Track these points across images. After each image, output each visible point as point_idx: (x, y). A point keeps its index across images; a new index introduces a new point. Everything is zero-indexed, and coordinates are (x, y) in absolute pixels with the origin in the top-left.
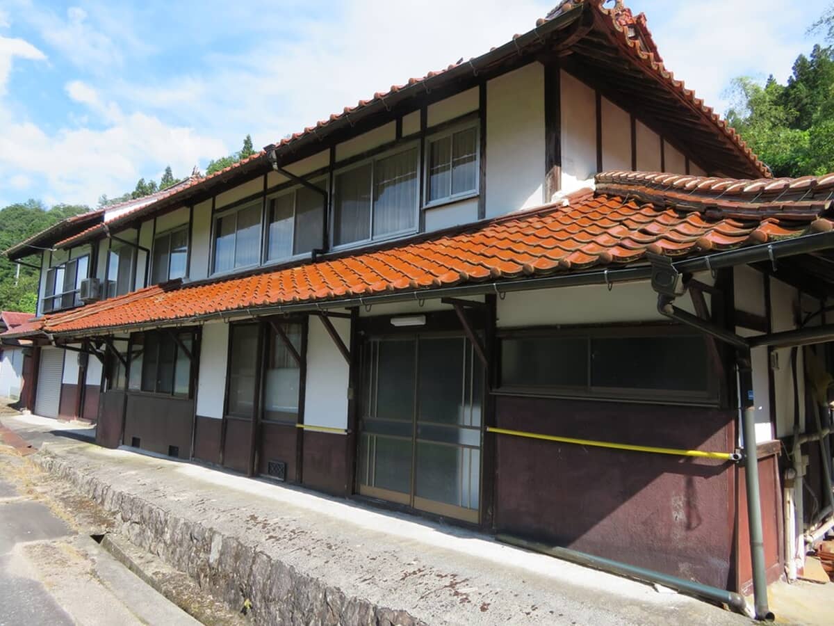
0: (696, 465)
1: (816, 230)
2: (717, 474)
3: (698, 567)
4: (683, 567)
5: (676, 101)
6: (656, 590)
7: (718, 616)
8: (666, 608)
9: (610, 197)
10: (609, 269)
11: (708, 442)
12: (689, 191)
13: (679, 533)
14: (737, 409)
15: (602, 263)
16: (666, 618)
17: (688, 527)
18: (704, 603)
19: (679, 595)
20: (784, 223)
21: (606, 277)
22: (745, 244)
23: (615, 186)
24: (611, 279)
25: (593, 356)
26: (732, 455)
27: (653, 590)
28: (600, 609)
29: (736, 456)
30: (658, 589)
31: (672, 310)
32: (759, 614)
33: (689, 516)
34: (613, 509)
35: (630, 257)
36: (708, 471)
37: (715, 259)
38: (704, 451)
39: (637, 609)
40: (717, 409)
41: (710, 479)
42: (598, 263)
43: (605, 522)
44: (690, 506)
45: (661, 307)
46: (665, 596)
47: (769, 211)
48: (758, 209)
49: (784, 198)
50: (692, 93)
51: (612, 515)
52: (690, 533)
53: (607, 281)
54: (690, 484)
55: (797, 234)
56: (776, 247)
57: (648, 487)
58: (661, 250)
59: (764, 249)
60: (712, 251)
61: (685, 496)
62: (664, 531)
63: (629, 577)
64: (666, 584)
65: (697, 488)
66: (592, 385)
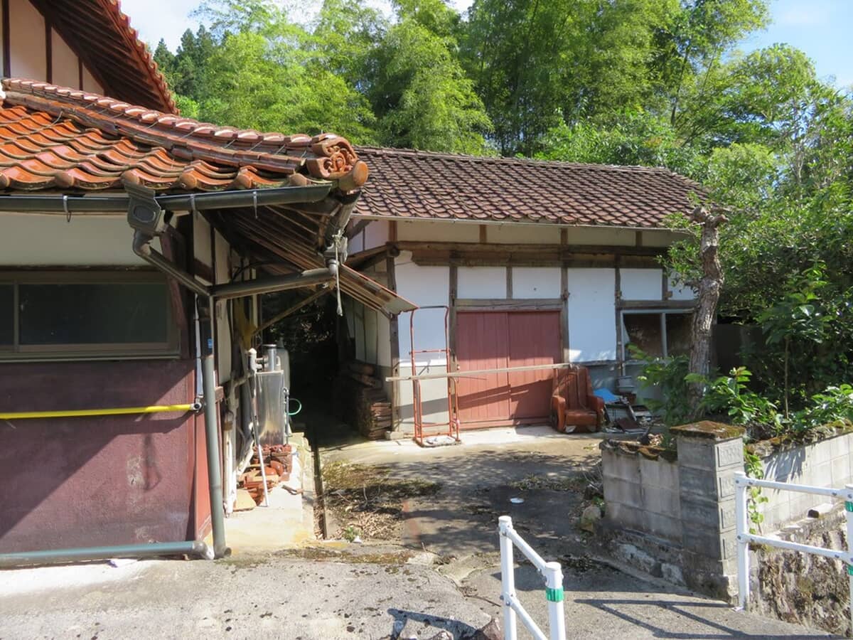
0: (155, 421)
1: (294, 183)
2: (177, 427)
3: (155, 527)
4: (140, 532)
5: (108, 22)
6: (114, 565)
7: (184, 569)
8: (129, 581)
9: (30, 110)
10: (69, 195)
11: (168, 396)
12: (147, 123)
13: (135, 497)
14: (195, 357)
15: (57, 186)
16: (132, 590)
17: (147, 488)
18: (167, 561)
19: (140, 562)
20: (261, 173)
21: (65, 204)
22: (229, 188)
23: (37, 99)
24: (72, 207)
25: (22, 307)
26: (193, 405)
27: (110, 567)
28: (52, 611)
29: (196, 406)
30: (117, 564)
31: (149, 252)
32: (217, 553)
33: (147, 477)
34: (53, 488)
35: (97, 184)
36: (167, 425)
37: (200, 199)
38: (164, 405)
39: (98, 594)
40: (176, 360)
41: (170, 433)
42: (54, 185)
43: (40, 508)
44: (148, 465)
45: (137, 247)
46: (126, 568)
47: (245, 159)
48: (234, 156)
49: (257, 149)
50: (127, 20)
51: (51, 497)
52: (148, 494)
53: (66, 209)
54: (148, 442)
55: (277, 185)
56: (260, 194)
57: (99, 455)
58: (138, 180)
59: (249, 195)
60: (195, 190)
61: (143, 456)
62: (118, 500)
63: (76, 563)
64: (123, 556)
65: (157, 446)
66: (21, 343)
